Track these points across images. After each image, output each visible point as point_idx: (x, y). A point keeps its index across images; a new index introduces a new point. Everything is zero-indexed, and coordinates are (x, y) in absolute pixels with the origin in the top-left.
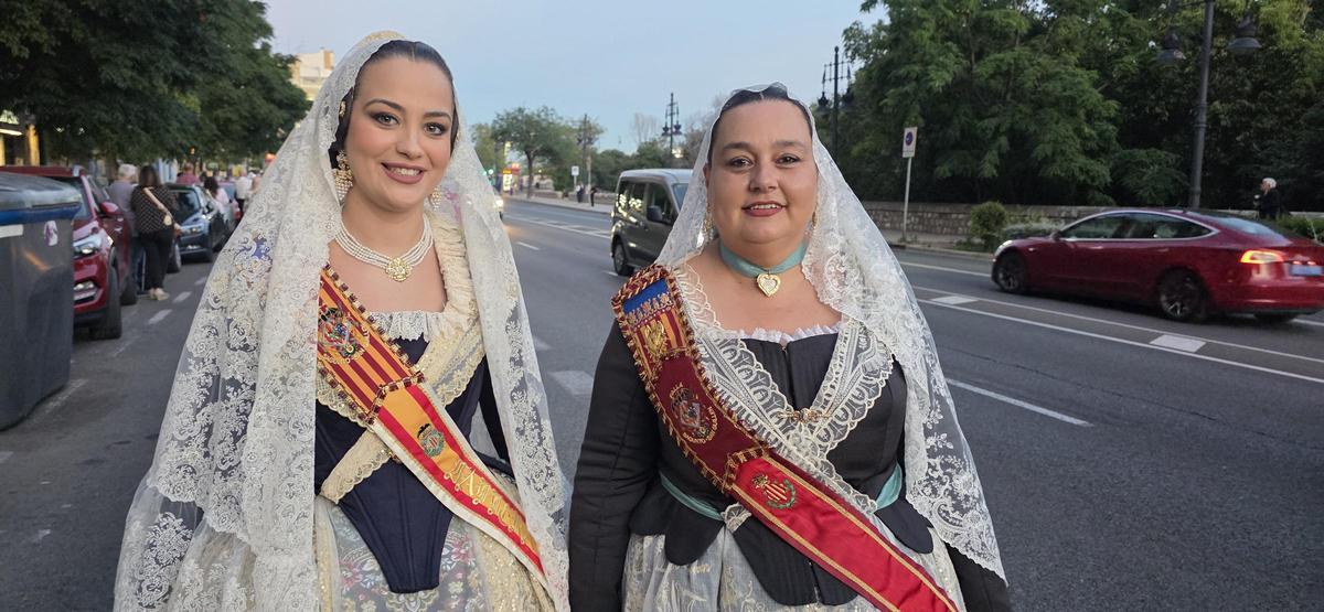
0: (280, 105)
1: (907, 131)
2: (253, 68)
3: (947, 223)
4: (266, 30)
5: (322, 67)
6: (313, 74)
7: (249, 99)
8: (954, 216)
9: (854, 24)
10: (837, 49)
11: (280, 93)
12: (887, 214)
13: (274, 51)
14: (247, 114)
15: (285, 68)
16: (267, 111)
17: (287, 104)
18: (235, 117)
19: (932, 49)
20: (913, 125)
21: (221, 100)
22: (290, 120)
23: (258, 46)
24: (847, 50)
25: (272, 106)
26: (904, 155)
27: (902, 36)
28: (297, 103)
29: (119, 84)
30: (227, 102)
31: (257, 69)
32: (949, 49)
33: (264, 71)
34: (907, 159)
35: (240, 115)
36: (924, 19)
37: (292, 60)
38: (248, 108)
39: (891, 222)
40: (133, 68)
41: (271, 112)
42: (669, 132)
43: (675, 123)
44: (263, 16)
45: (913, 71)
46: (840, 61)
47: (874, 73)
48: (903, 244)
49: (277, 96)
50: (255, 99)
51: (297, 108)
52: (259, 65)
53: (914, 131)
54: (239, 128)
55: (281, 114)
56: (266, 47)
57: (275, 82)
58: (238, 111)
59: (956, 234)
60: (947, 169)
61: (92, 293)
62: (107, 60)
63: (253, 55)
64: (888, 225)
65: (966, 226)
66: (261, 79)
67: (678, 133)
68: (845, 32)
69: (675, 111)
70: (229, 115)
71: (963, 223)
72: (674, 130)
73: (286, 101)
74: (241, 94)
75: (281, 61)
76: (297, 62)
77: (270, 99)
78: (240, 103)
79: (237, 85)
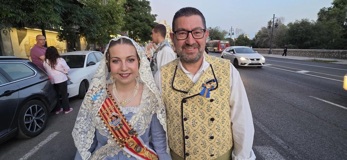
4: (150, 8)
7: (144, 25)
14: (143, 29)
16: (148, 28)
18: (140, 30)
21: (137, 25)
23: (148, 13)
25: (150, 27)
30: (138, 26)
31: (146, 17)
33: (148, 18)
35: (141, 29)
41: (149, 28)
44: (149, 5)
49: (151, 24)
50: (146, 25)
57: (151, 20)
58: (141, 28)
63: (145, 13)
66: (147, 19)
70: (139, 30)
74: (142, 24)
75: (153, 16)
76: (157, 16)
77: (150, 25)
78: (142, 26)
79: (141, 21)
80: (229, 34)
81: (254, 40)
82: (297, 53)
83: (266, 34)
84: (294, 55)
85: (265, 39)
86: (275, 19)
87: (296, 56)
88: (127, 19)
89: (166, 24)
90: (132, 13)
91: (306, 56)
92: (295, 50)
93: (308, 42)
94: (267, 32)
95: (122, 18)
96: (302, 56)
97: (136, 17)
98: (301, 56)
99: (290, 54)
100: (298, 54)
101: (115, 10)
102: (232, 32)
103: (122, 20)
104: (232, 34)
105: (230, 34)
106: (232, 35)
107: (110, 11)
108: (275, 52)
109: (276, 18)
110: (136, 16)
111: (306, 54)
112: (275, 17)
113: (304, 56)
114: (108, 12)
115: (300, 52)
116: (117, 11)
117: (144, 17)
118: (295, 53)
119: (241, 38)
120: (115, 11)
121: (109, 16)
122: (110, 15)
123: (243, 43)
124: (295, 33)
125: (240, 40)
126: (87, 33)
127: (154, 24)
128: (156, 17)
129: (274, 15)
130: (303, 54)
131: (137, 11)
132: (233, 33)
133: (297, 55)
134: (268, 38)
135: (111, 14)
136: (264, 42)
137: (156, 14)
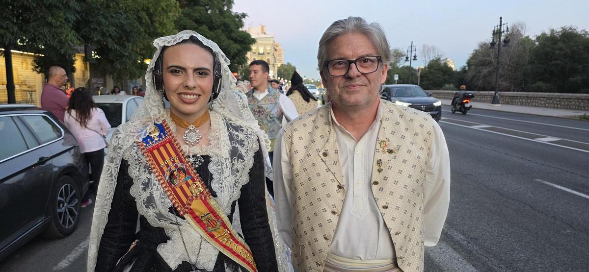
0: (236, 41)
2: (220, 19)
11: (236, 33)
13: (233, 12)
15: (240, 21)
17: (240, 41)
22: (241, 50)
23: (225, 8)
25: (231, 41)
28: (245, 39)
33: (227, 20)
37: (244, 15)
41: (230, 45)
49: (234, 35)
50: (221, 37)
51: (245, 43)
52: (225, 17)
55: (235, 47)
56: (230, 10)
57: (232, 26)
63: (221, 12)
66: (225, 24)
73: (239, 39)
74: (213, 34)
75: (238, 16)
76: (246, 17)
77: (230, 38)
80: (407, 58)
81: (464, 71)
82: (551, 102)
83: (488, 58)
84: (547, 105)
85: (485, 71)
86: (502, 26)
87: (551, 107)
88: (180, 23)
89: (265, 33)
90: (191, 10)
91: (570, 109)
92: (548, 95)
93: (578, 78)
94: (489, 56)
95: (172, 23)
96: (562, 107)
97: (201, 19)
98: (560, 108)
99: (537, 104)
100: (554, 104)
101: (159, 6)
102: (413, 55)
103: (171, 28)
104: (413, 58)
105: (409, 59)
106: (412, 61)
107: (148, 8)
108: (506, 98)
109: (505, 26)
110: (200, 16)
111: (570, 104)
112: (502, 23)
113: (567, 109)
114: (143, 9)
115: (558, 99)
116: (163, 9)
117: (218, 20)
118: (548, 101)
119: (436, 68)
120: (160, 9)
121: (145, 19)
122: (147, 17)
123: (439, 77)
124: (549, 57)
125: (432, 71)
126: (117, 60)
127: (239, 36)
128: (243, 20)
129: (501, 18)
130: (565, 103)
131: (201, 6)
132: (415, 57)
133: (552, 105)
134: (491, 69)
135: (150, 15)
136: (484, 77)
137: (243, 13)
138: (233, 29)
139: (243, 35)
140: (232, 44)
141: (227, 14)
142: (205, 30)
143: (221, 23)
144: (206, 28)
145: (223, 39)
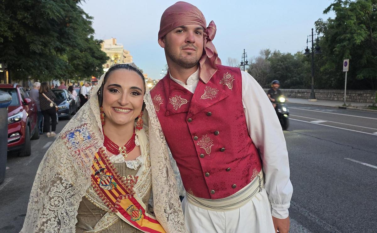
0: (97, 58)
1: (345, 61)
2: (87, 45)
3: (362, 98)
4: (92, 31)
5: (112, 44)
6: (109, 47)
7: (86, 56)
8: (365, 95)
9: (319, 19)
10: (312, 29)
11: (97, 54)
12: (335, 94)
13: (95, 39)
15: (99, 45)
17: (100, 58)
18: (80, 63)
19: (355, 27)
20: (348, 58)
21: (75, 57)
22: (100, 64)
23: (89, 37)
24: (317, 30)
25: (94, 59)
26: (344, 71)
27: (341, 22)
28: (103, 57)
29: (37, 51)
30: (78, 58)
32: (362, 27)
33: (92, 46)
34: (345, 72)
35: (82, 62)
36: (351, 16)
37: (102, 41)
38: (85, 60)
39: (337, 98)
40: (42, 45)
41: (94, 61)
42: (243, 64)
43: (246, 61)
44: (91, 26)
45: (347, 36)
46: (314, 34)
47: (329, 38)
48: (344, 107)
49: (96, 55)
50: (88, 56)
51: (103, 59)
52: (89, 44)
53: (348, 61)
54: (82, 67)
55: (97, 62)
56: (92, 37)
57: (95, 50)
59: (366, 102)
60: (362, 76)
61: (18, 138)
62: (32, 42)
63: (87, 40)
64: (336, 99)
65: (370, 99)
66: (90, 49)
67: (247, 64)
68: (316, 23)
69: (246, 56)
70: (79, 63)
71: (369, 98)
72: (245, 63)
73: (99, 57)
74: (83, 55)
75: (98, 42)
76: (103, 42)
77: (93, 56)
78: (83, 58)
79: (81, 51)
128: (101, 44)
137: (101, 40)
138: (95, 51)
139: (102, 55)
140: (95, 60)
141: (91, 41)
142: (79, 52)
143: (87, 47)
144: (78, 51)
145: (90, 58)
